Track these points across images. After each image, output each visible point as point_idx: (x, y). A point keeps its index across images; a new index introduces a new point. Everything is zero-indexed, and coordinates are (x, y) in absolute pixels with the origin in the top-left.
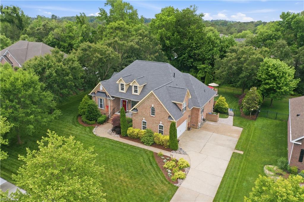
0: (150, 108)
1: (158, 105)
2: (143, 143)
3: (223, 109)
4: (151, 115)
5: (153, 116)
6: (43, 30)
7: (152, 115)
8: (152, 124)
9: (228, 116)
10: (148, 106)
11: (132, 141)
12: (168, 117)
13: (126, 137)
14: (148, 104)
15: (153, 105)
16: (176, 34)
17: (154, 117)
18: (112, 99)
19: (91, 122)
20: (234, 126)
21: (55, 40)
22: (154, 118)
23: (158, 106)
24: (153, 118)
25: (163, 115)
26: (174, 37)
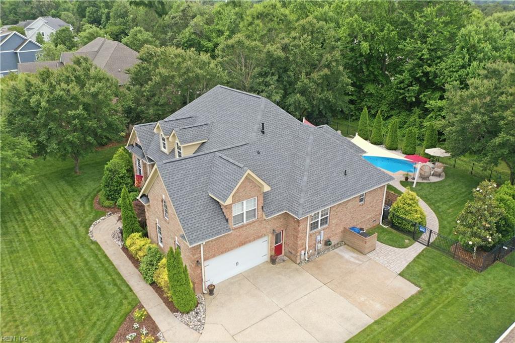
0: (162, 201)
3: (404, 222)
4: (165, 217)
5: (167, 220)
6: (180, 19)
8: (168, 237)
9: (414, 241)
10: (159, 196)
14: (158, 191)
15: (164, 197)
18: (148, 162)
20: (399, 276)
21: (193, 36)
22: (168, 226)
25: (177, 224)
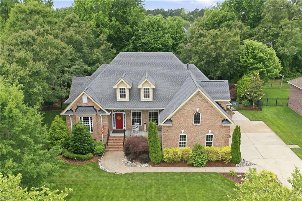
0: (193, 114)
1: (206, 108)
2: (192, 165)
4: (194, 124)
5: (198, 124)
7: (196, 124)
8: (197, 136)
10: (190, 111)
11: (174, 166)
12: (221, 122)
13: (162, 163)
14: (190, 109)
15: (198, 110)
16: (114, 19)
17: (199, 126)
18: (108, 113)
19: (86, 156)
20: (252, 121)
22: (200, 128)
23: (205, 110)
24: (198, 128)
25: (213, 121)
26: (112, 23)
